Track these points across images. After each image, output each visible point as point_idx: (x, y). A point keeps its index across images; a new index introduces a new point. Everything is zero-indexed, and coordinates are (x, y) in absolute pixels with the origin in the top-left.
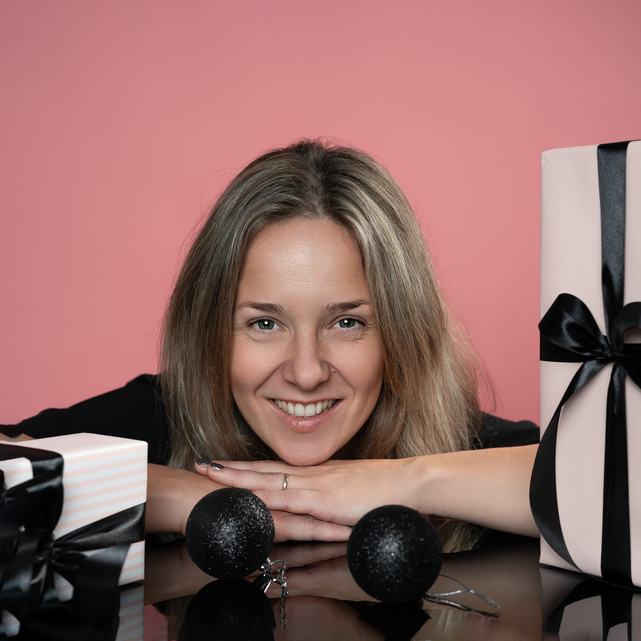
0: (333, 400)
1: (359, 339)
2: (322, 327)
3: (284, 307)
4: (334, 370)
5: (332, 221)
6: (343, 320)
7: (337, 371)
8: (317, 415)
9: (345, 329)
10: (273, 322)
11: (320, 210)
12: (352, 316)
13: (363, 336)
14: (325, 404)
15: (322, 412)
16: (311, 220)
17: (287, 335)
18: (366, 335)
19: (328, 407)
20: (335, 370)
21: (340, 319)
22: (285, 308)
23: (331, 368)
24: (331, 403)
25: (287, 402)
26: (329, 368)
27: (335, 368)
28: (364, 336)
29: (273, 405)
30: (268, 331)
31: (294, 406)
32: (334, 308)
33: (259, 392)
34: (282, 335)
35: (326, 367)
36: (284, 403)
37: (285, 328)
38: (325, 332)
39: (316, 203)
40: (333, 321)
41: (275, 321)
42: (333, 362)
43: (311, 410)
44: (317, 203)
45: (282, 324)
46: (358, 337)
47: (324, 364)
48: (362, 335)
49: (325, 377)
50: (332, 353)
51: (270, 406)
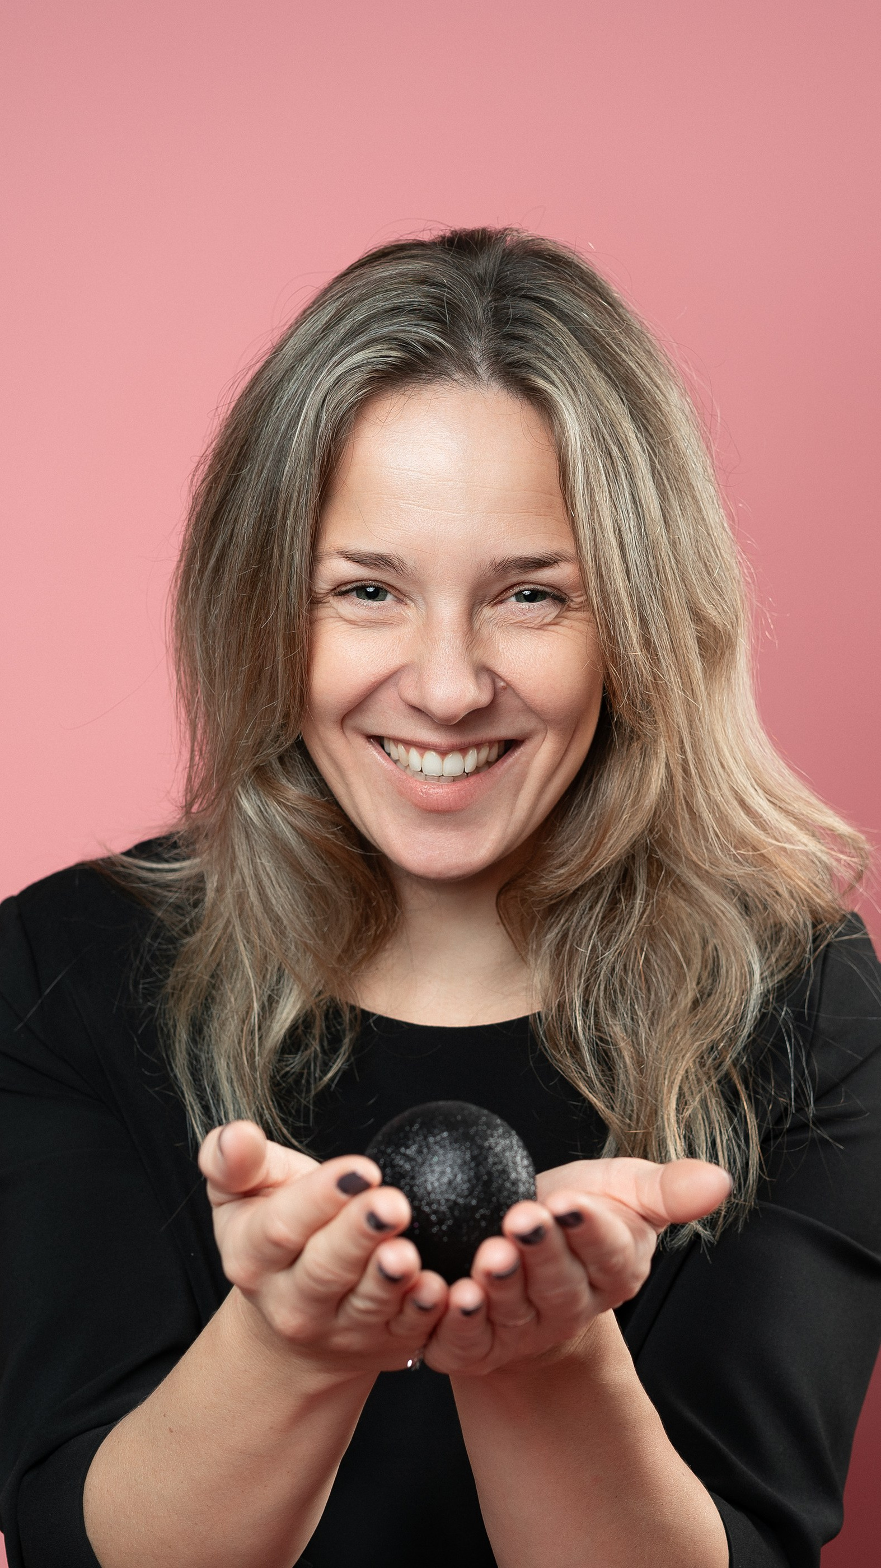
0: (499, 742)
1: (549, 624)
2: (481, 603)
3: (406, 560)
4: (502, 684)
5: (505, 392)
6: (521, 592)
7: (508, 686)
8: (467, 775)
9: (525, 605)
10: (387, 591)
11: (482, 369)
12: (540, 584)
13: (558, 620)
14: (484, 753)
15: (477, 770)
16: (465, 390)
17: (410, 612)
18: (565, 618)
19: (489, 760)
20: (505, 684)
21: (517, 590)
22: (410, 563)
23: (497, 680)
24: (495, 751)
25: (408, 744)
26: (494, 683)
27: (503, 680)
28: (561, 619)
29: (379, 753)
30: (375, 604)
31: (422, 755)
32: (504, 567)
33: (350, 723)
34: (402, 612)
35: (486, 680)
36: (401, 748)
37: (409, 602)
38: (487, 612)
39: (477, 356)
40: (502, 592)
41: (388, 589)
42: (501, 669)
43: (453, 764)
44: (479, 356)
45: (402, 597)
46: (548, 620)
47: (484, 671)
48: (557, 617)
49: (484, 698)
50: (499, 651)
51: (372, 752)
